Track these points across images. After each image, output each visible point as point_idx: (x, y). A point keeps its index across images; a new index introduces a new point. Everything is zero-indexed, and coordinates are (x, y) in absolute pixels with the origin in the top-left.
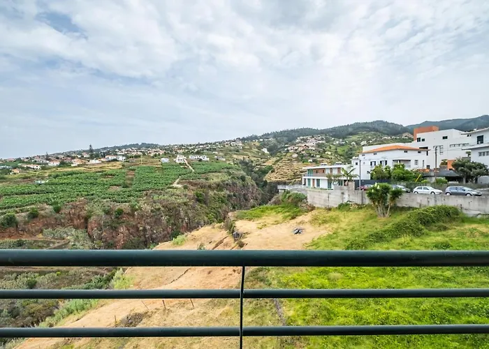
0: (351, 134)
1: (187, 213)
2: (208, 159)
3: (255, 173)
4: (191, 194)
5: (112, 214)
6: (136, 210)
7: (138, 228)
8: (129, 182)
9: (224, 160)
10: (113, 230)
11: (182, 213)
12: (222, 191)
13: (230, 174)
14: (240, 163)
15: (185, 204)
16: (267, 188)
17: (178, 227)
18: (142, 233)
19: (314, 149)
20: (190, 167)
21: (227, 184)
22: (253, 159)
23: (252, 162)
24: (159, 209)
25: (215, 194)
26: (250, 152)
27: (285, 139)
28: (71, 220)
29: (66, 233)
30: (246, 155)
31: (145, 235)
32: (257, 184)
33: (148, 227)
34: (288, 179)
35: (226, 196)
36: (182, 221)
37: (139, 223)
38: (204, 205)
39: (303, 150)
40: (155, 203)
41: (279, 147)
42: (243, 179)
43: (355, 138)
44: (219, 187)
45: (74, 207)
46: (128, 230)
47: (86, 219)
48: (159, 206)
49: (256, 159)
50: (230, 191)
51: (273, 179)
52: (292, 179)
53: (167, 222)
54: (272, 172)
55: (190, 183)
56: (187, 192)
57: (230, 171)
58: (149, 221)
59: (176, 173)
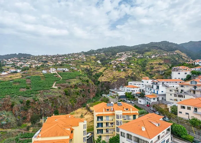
0: (147, 51)
1: (61, 101)
2: (68, 70)
3: (93, 76)
4: (62, 91)
5: (24, 103)
6: (36, 101)
7: (37, 109)
8: (29, 86)
9: (76, 69)
10: (26, 111)
11: (59, 101)
12: (77, 89)
13: (81, 79)
14: (85, 70)
15: (60, 97)
16: (100, 85)
17: (57, 108)
18: (39, 112)
19: (124, 62)
20: (59, 75)
21: (79, 85)
22: (92, 67)
23: (92, 69)
24: (47, 100)
25: (74, 90)
26: (90, 63)
27: (110, 53)
28: (4, 107)
29: (2, 113)
30: (88, 65)
31: (41, 113)
32: (95, 83)
33: (42, 109)
34: (111, 80)
35: (79, 91)
36: (59, 105)
37: (38, 107)
38: (69, 97)
39: (119, 63)
40: (45, 97)
41: (106, 58)
42: (87, 81)
43: (148, 53)
44: (76, 86)
45: (5, 101)
46: (33, 111)
47: (12, 106)
48: (47, 98)
49: (93, 67)
50: (81, 88)
51: (103, 80)
52: (112, 80)
53: (52, 106)
54: (103, 76)
55: (61, 85)
56: (60, 90)
57: (81, 77)
58: (42, 106)
59: (53, 80)
